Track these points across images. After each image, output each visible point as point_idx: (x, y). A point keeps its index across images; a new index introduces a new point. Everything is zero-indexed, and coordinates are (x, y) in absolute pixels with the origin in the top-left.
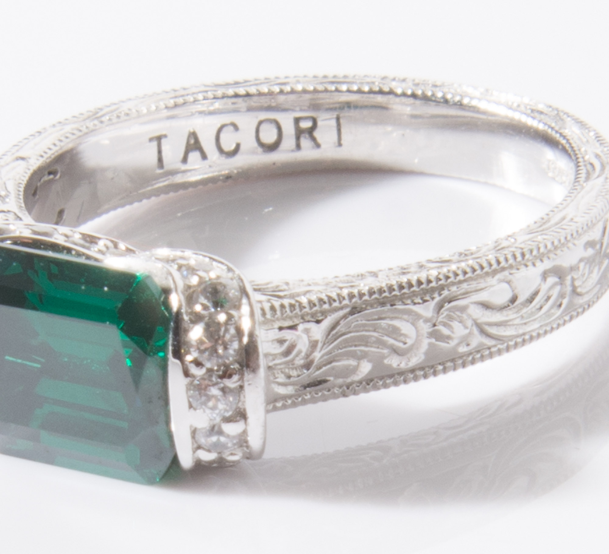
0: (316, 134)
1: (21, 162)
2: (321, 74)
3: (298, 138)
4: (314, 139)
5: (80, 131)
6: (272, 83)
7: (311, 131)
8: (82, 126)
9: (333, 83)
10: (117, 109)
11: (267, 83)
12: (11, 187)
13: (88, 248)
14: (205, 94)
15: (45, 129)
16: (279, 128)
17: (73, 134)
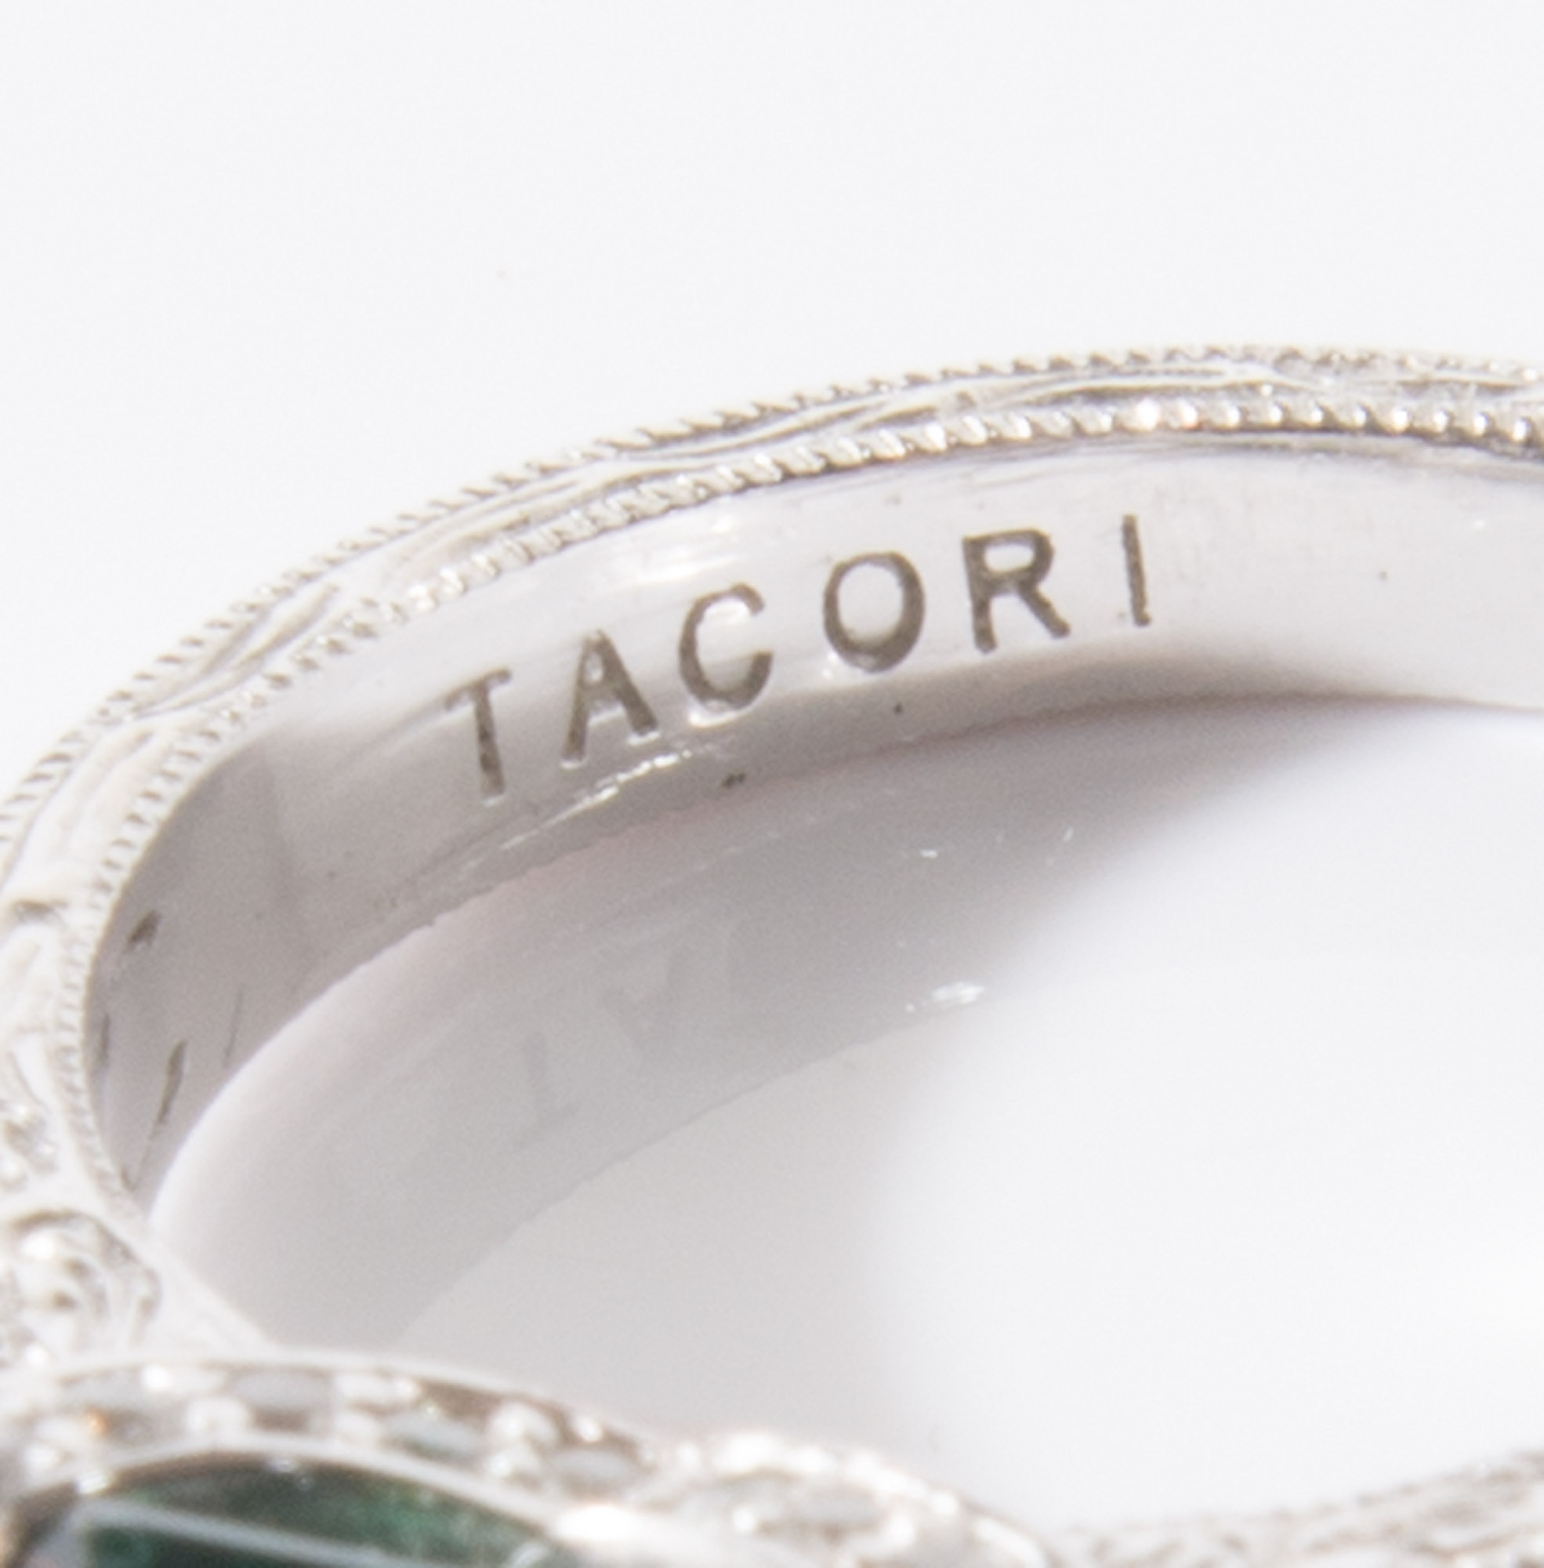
0: (1047, 588)
1: (33, 933)
2: (1039, 355)
3: (981, 609)
4: (1041, 609)
5: (213, 736)
6: (869, 418)
7: (1027, 583)
8: (216, 713)
9: (1097, 396)
10: (320, 607)
11: (847, 416)
12: (33, 1059)
13: (467, 1461)
14: (627, 497)
15: (73, 737)
16: (910, 582)
17: (191, 756)
